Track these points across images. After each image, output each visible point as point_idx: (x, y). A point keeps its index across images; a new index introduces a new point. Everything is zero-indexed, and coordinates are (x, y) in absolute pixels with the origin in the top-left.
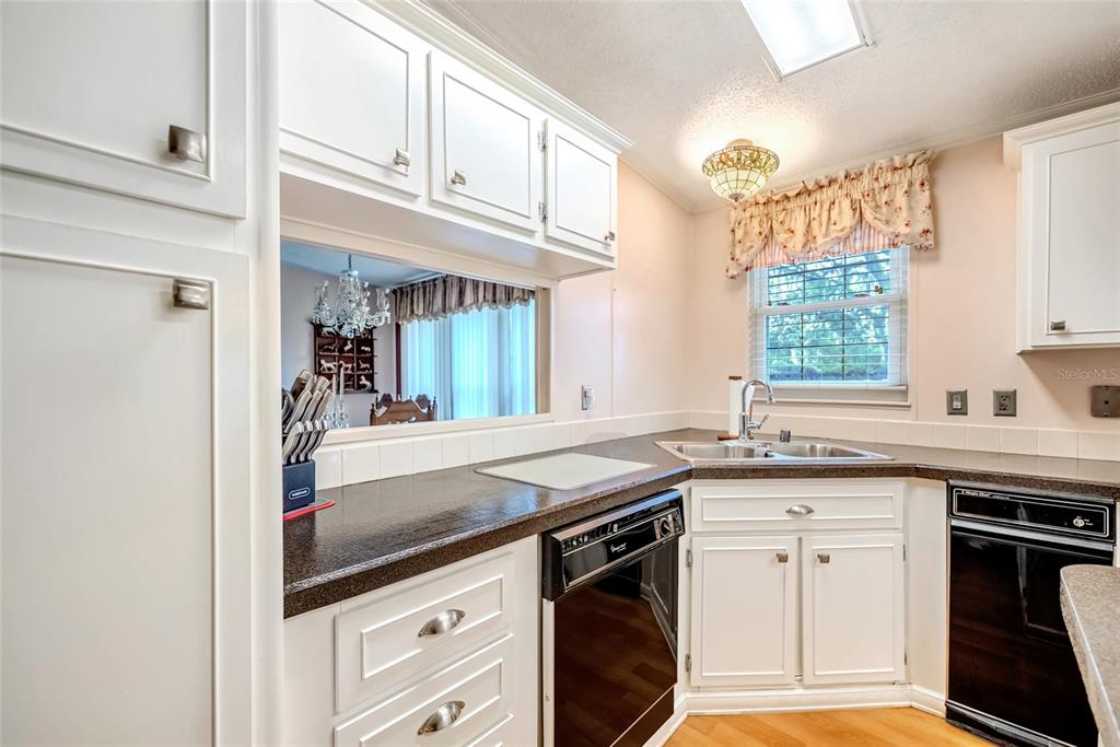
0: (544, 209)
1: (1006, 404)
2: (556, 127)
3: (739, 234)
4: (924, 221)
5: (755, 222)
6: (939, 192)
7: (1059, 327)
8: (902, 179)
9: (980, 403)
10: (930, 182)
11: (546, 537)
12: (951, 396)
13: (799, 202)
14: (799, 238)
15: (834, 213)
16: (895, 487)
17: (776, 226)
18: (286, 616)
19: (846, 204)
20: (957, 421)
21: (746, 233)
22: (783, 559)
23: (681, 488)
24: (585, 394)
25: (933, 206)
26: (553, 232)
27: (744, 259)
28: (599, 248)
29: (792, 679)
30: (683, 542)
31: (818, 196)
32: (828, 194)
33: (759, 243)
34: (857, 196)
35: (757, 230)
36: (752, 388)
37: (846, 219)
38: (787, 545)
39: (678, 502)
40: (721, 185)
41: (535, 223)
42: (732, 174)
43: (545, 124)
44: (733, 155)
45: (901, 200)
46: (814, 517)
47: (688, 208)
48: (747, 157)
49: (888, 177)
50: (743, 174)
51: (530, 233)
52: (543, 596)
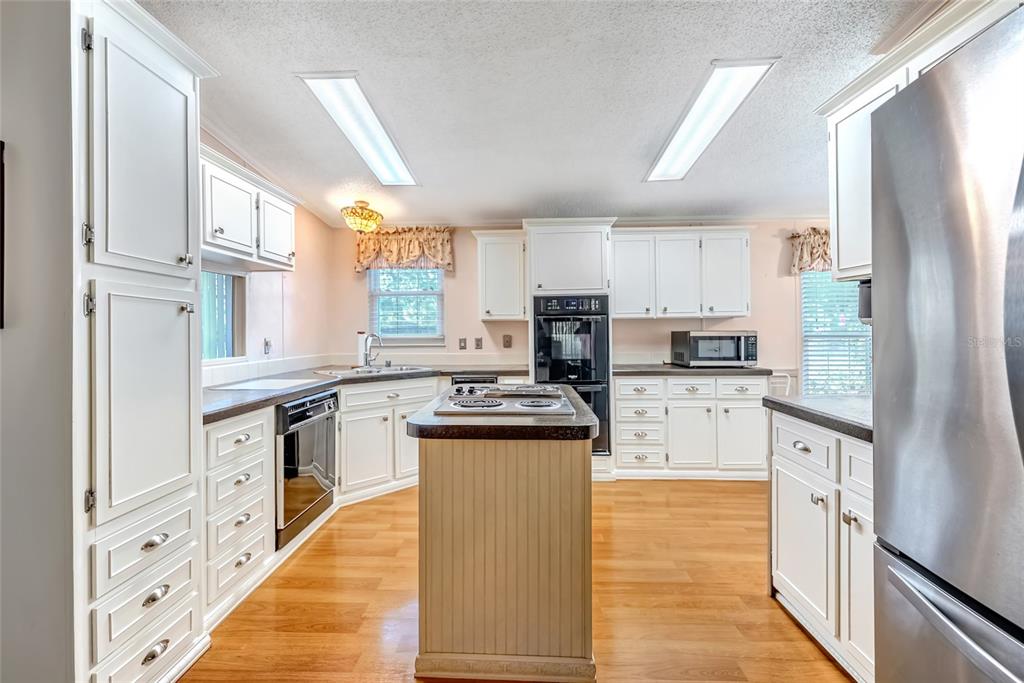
0: (258, 241)
1: (479, 344)
2: (265, 196)
3: (362, 248)
4: (448, 259)
5: (371, 242)
6: (456, 245)
7: (488, 312)
8: (440, 237)
9: (471, 344)
10: (451, 241)
11: (278, 407)
12: (461, 341)
13: (394, 237)
14: (394, 256)
15: (411, 246)
16: (434, 381)
17: (383, 247)
18: (204, 424)
19: (417, 243)
20: (463, 352)
21: (366, 248)
22: (386, 419)
23: (335, 390)
24: (267, 344)
25: (452, 252)
26: (263, 254)
27: (365, 263)
28: (285, 261)
29: (390, 478)
30: (337, 414)
31: (403, 235)
32: (408, 236)
33: (373, 256)
34: (421, 240)
35: (372, 247)
36: (370, 339)
37: (417, 252)
38: (387, 413)
39: (334, 395)
40: (353, 223)
41: (254, 250)
42: (358, 220)
43: (258, 195)
44: (359, 211)
45: (439, 247)
46: (400, 398)
47: (329, 228)
48: (362, 210)
49: (434, 235)
50: (365, 222)
51: (251, 255)
52: (277, 433)
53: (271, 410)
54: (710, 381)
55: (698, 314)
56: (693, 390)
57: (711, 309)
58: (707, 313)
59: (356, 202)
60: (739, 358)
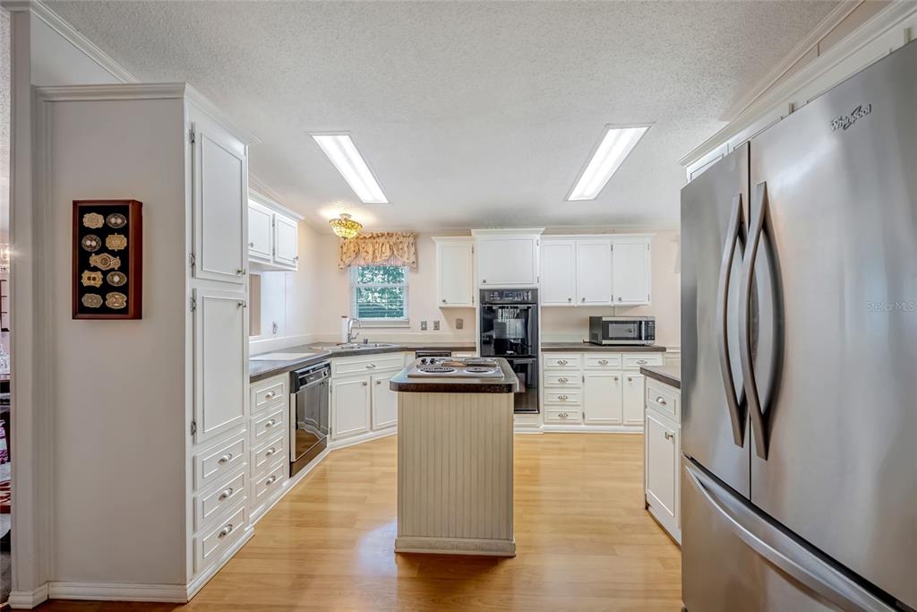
0: (274, 250)
1: (437, 326)
2: (279, 216)
3: (345, 249)
4: (413, 259)
5: (352, 245)
6: (418, 247)
7: (444, 301)
8: (406, 241)
9: (431, 326)
10: (415, 244)
11: (292, 373)
12: (422, 323)
13: (370, 240)
14: (370, 256)
15: (384, 248)
16: (401, 355)
17: (361, 249)
18: (251, 382)
19: (388, 246)
20: (424, 332)
21: (348, 249)
22: (365, 384)
23: (328, 361)
24: (275, 326)
25: (416, 253)
26: (277, 259)
27: (347, 262)
28: (291, 263)
29: (368, 429)
30: (330, 379)
31: (377, 240)
32: (381, 240)
33: (354, 255)
34: (392, 244)
35: (353, 249)
36: (352, 322)
37: (388, 253)
38: (367, 379)
39: (328, 365)
40: (339, 231)
41: (271, 257)
42: (343, 229)
43: (274, 215)
44: (344, 222)
45: (406, 249)
46: (376, 368)
47: (318, 231)
48: (346, 222)
49: (401, 239)
50: (348, 231)
51: (268, 260)
52: (291, 392)
53: (287, 375)
54: (617, 356)
55: (610, 303)
56: (604, 363)
57: (620, 299)
58: (616, 303)
59: (341, 215)
60: (640, 338)
